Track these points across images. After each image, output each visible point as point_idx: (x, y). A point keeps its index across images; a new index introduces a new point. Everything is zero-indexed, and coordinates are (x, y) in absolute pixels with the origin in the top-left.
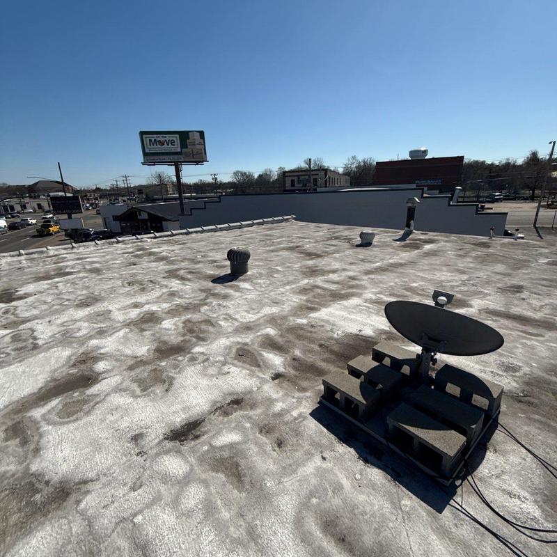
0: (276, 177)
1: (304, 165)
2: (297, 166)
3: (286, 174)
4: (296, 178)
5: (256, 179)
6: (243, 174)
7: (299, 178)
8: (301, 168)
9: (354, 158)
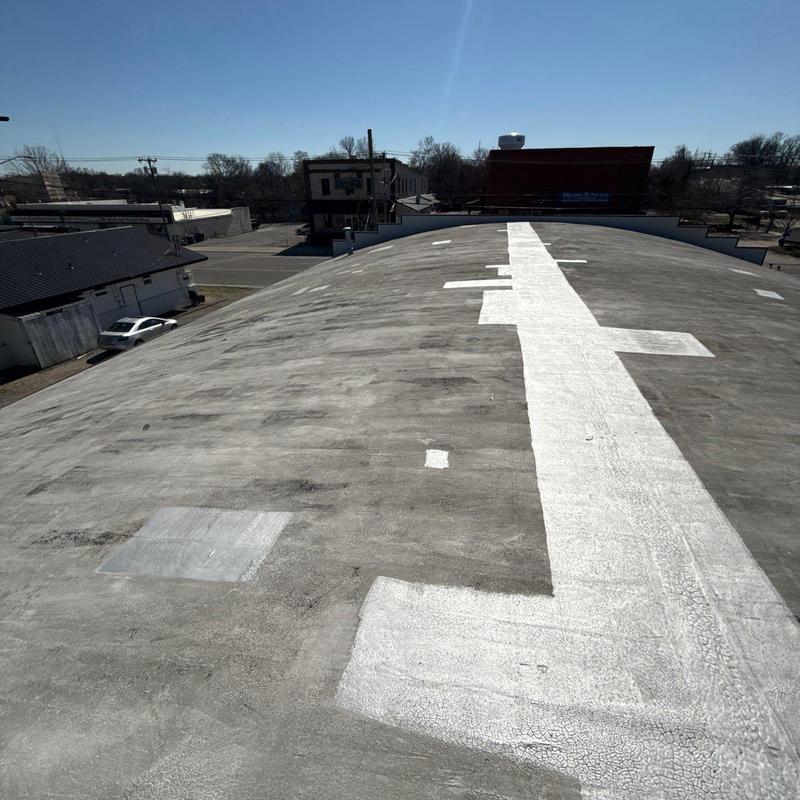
0: (292, 171)
1: (340, 150)
2: (329, 152)
3: (311, 167)
4: (330, 176)
5: (256, 173)
6: (229, 162)
7: (337, 176)
8: (337, 156)
9: (429, 140)
